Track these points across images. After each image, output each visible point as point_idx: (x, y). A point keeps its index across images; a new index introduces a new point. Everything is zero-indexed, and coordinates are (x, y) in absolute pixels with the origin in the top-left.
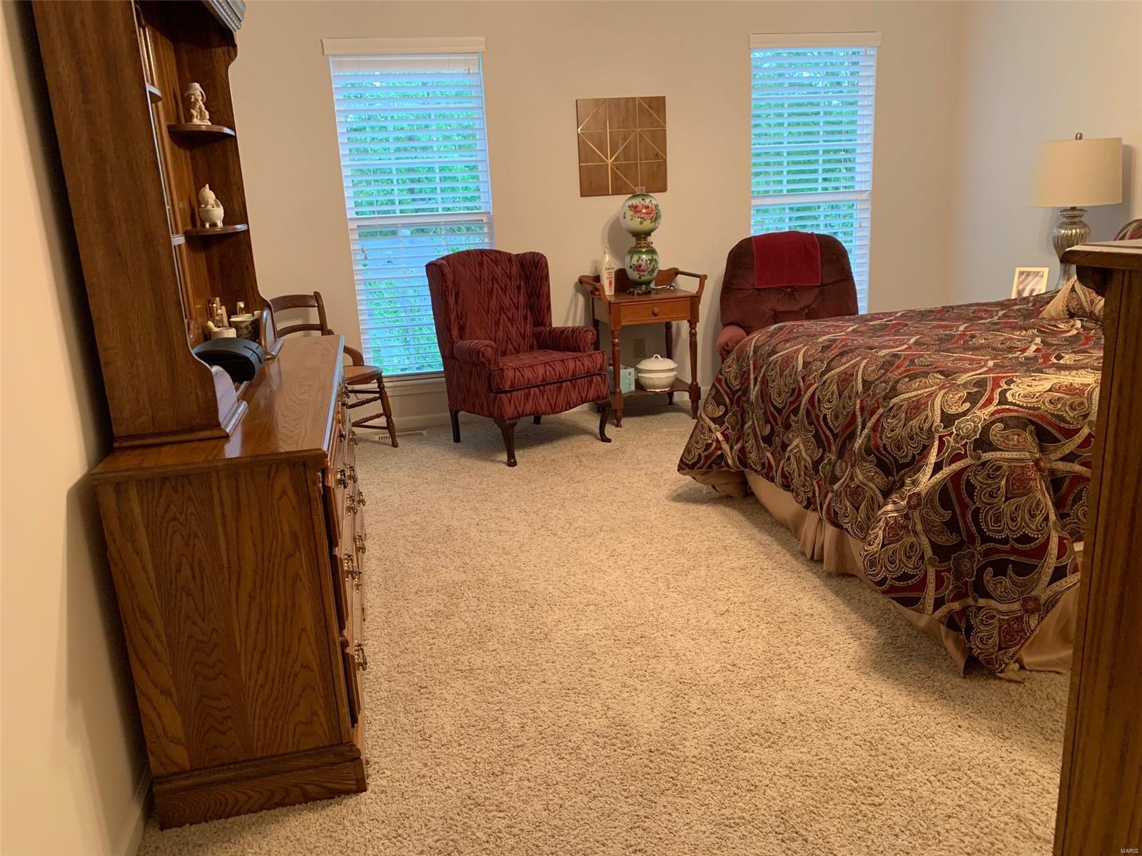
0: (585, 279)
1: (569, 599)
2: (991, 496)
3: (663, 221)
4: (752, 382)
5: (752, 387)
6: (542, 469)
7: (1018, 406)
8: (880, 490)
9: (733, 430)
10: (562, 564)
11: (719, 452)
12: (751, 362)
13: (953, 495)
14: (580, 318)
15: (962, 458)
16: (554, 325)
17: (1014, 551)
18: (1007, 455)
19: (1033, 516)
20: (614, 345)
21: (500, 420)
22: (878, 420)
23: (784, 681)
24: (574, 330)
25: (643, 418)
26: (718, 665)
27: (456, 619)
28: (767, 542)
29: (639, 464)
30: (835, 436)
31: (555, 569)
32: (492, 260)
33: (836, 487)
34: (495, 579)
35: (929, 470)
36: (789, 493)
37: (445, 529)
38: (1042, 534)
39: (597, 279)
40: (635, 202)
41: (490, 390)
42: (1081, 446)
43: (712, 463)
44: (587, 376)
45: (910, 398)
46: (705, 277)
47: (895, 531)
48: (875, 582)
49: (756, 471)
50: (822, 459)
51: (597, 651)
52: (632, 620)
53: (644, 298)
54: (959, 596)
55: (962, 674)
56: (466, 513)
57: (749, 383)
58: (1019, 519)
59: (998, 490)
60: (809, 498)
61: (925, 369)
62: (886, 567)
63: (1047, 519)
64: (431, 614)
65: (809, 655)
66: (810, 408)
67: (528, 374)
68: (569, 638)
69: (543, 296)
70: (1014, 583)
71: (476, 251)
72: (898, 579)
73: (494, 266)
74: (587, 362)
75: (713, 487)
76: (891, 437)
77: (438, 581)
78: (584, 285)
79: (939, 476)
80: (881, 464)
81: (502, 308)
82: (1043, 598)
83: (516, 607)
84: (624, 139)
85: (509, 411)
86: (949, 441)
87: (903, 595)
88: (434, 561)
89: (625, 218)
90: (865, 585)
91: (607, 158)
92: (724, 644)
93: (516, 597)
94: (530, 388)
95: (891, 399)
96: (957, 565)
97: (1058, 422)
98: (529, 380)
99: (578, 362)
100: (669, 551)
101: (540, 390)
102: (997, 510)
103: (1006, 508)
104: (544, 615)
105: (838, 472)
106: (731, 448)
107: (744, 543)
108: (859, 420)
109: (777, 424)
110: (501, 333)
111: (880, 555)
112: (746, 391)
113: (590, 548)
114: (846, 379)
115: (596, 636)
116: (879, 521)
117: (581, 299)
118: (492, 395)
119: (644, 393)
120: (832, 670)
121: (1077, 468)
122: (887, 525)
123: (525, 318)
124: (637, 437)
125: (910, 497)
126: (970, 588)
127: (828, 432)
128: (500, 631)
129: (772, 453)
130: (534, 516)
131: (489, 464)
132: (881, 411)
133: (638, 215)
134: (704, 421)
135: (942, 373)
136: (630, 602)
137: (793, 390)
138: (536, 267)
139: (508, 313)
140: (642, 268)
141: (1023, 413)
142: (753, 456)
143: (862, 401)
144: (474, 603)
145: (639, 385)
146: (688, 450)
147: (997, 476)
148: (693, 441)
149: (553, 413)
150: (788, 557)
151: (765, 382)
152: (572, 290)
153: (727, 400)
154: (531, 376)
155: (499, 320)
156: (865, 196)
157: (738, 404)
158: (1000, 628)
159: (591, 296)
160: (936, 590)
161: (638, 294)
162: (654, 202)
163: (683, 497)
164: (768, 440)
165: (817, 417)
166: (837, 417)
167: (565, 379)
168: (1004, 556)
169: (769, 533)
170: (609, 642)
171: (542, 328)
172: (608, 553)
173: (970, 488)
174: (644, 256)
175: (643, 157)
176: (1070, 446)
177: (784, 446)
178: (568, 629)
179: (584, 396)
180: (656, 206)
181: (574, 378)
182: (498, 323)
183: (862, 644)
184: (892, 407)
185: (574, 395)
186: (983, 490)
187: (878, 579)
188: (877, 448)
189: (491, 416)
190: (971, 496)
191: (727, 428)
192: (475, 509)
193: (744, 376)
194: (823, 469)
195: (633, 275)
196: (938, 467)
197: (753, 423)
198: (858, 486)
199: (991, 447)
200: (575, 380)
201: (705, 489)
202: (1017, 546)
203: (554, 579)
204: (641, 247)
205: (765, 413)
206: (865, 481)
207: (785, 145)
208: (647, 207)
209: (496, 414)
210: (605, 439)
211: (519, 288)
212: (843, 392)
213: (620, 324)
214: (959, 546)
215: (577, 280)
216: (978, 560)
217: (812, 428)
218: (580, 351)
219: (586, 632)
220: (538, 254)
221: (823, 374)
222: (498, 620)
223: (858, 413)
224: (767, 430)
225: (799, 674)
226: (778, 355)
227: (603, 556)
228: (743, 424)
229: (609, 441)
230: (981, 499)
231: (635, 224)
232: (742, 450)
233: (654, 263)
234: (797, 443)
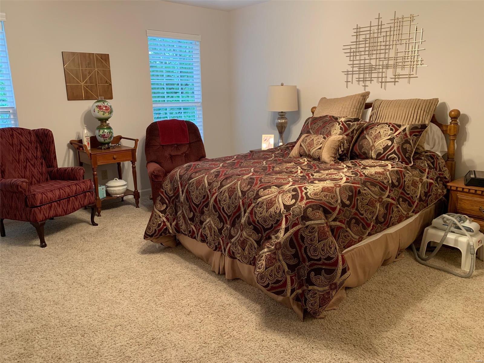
0: (74, 142)
1: (104, 325)
2: (311, 241)
3: (114, 113)
4: (181, 192)
5: (181, 195)
6: (63, 246)
7: (314, 199)
8: (255, 240)
9: (171, 215)
10: (93, 304)
11: (165, 227)
12: (179, 183)
13: (295, 242)
14: (72, 162)
15: (297, 225)
16: (59, 167)
17: (324, 264)
18: (316, 222)
19: (331, 248)
20: (94, 175)
21: (34, 222)
22: (252, 209)
23: (232, 345)
24: (72, 169)
25: (111, 210)
26: (197, 345)
27: (35, 357)
28: (195, 268)
29: (117, 236)
30: (229, 217)
31: (89, 308)
32: (19, 133)
33: (233, 240)
34: (53, 322)
35: (282, 231)
36: (205, 244)
37: (10, 295)
38: (335, 256)
39: (81, 141)
40: (99, 104)
41: (27, 206)
42: (338, 214)
43: (162, 233)
44: (83, 193)
45: (267, 198)
46: (138, 140)
47: (271, 261)
48: (263, 286)
49: (185, 234)
50: (223, 227)
51: (131, 355)
52: (144, 330)
53: (107, 151)
54: (300, 286)
55: (302, 320)
56: (22, 282)
57: (179, 193)
58: (325, 250)
59: (314, 238)
60: (216, 246)
61: (268, 184)
62: (268, 278)
63: (336, 248)
64: (16, 357)
65: (237, 327)
66: (215, 204)
67: (50, 195)
68: (112, 351)
69: (51, 151)
70: (325, 278)
71: (8, 128)
72: (274, 283)
73: (21, 137)
74: (83, 186)
75: (161, 244)
76: (261, 217)
77: (15, 333)
78: (73, 144)
79: (288, 234)
80: (256, 230)
81: (27, 159)
82: (338, 283)
83: (73, 338)
84: (89, 73)
85: (40, 217)
86: (290, 218)
87: (277, 290)
88: (8, 319)
89: (94, 111)
90: (245, 283)
91: (81, 82)
92: (196, 332)
93: (71, 331)
94: (51, 203)
95: (257, 199)
96: (298, 273)
97: (329, 205)
98: (51, 198)
99: (78, 186)
100: (150, 284)
101: (58, 203)
102: (314, 246)
103: (320, 245)
104: (92, 339)
105: (232, 233)
106: (171, 225)
107: (184, 271)
108: (242, 209)
109: (196, 212)
110: (28, 173)
111: (265, 273)
112: (178, 197)
113: (107, 290)
114: (232, 191)
115: (127, 345)
116: (262, 257)
117: (71, 152)
118: (28, 209)
119: (111, 198)
120: (250, 333)
121: (338, 223)
122: (266, 258)
123: (42, 164)
124: (112, 221)
125: (276, 244)
126: (304, 282)
127: (225, 215)
128: (67, 357)
129: (194, 226)
130: (67, 276)
131: (28, 248)
132: (253, 205)
133: (102, 110)
134: (156, 212)
135: (276, 186)
136: (140, 319)
137: (204, 196)
138: (46, 137)
139: (31, 162)
140: (106, 136)
141: (318, 203)
142: (183, 227)
143: (242, 201)
144: (44, 342)
145: (108, 194)
146: (148, 228)
147: (314, 232)
148: (151, 223)
149: (66, 214)
150: (207, 275)
151: (188, 192)
152: (66, 147)
153: (167, 202)
154: (52, 196)
155: (26, 166)
156: (199, 104)
157: (173, 203)
158: (320, 298)
159: (78, 150)
160: (291, 285)
161: (104, 149)
162: (109, 104)
163: (146, 251)
164: (192, 219)
165: (219, 208)
166: (229, 208)
167: (71, 195)
168: (320, 266)
169: (194, 263)
170: (136, 347)
171: (52, 169)
172: (117, 291)
173: (303, 238)
174: (106, 130)
175: (100, 82)
176: (335, 215)
177: (202, 222)
178: (109, 345)
179: (82, 203)
180: (110, 106)
181: (76, 195)
182: (25, 168)
183: (257, 315)
184: (259, 203)
185: (77, 204)
186: (308, 238)
187: (265, 284)
188: (254, 221)
189: (28, 220)
190: (303, 241)
191: (168, 215)
192: (27, 279)
193: (176, 190)
194: (225, 233)
195: (101, 140)
196: (287, 230)
197: (183, 211)
198: (245, 240)
199: (308, 219)
200: (77, 195)
201: (158, 245)
202: (325, 261)
203: (91, 314)
204: (104, 126)
205: (190, 207)
206: (248, 237)
207: (165, 80)
208: (106, 107)
209: (31, 218)
210: (94, 224)
211: (37, 148)
212: (198, 187)
213: (97, 164)
214: (298, 264)
215: (69, 142)
216: (307, 269)
217: (217, 213)
218: (77, 180)
219: (121, 344)
220: (47, 130)
221: (219, 188)
222: (63, 350)
223: (242, 206)
224: (191, 215)
225: (236, 339)
226: (193, 179)
227: (115, 294)
228: (176, 213)
229: (97, 225)
230: (307, 242)
231: (101, 115)
232: (177, 225)
233: (111, 134)
234: (208, 220)
